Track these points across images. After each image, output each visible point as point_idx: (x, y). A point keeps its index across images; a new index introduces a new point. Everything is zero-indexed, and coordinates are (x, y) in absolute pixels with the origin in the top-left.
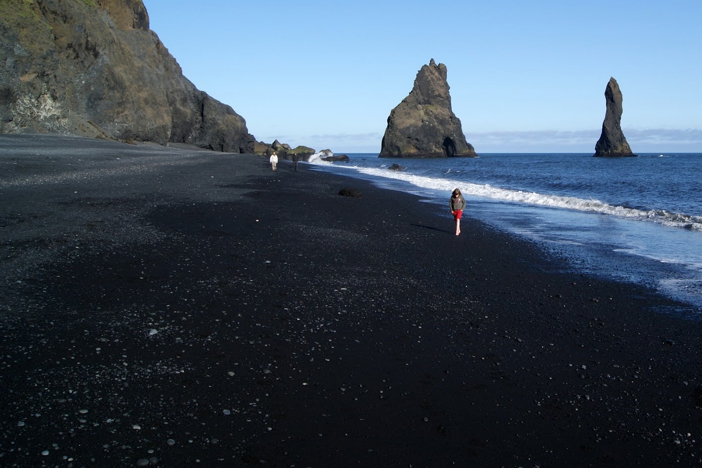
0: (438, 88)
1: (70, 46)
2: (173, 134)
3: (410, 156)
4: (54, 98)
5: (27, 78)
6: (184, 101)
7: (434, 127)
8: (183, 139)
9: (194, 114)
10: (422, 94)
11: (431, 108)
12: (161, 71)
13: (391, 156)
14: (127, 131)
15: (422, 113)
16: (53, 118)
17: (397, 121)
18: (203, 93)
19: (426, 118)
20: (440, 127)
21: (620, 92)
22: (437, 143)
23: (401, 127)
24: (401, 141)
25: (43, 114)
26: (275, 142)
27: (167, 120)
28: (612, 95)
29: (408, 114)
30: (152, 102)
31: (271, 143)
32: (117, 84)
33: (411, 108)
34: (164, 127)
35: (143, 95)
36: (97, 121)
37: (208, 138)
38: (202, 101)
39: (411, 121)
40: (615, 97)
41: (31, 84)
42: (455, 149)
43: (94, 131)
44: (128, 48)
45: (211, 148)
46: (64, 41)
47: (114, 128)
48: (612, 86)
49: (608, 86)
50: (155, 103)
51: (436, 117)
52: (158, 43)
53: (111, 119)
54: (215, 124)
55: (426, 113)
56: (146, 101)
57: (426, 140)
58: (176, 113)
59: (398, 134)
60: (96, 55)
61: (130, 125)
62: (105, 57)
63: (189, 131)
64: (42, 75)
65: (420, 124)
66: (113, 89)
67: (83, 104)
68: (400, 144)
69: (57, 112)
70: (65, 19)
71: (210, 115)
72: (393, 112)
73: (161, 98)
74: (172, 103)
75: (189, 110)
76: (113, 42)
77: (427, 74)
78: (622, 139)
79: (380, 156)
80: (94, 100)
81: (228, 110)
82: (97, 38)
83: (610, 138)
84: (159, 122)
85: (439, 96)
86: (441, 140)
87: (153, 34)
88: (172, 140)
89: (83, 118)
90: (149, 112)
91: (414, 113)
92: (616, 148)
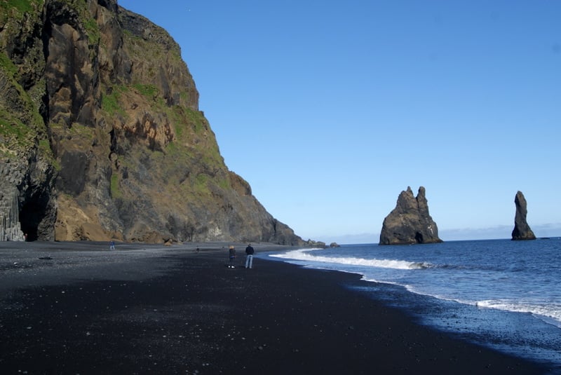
0: (412, 204)
1: (223, 207)
2: (263, 238)
3: (394, 244)
4: (219, 228)
5: (211, 222)
6: (267, 224)
7: (409, 227)
8: (268, 241)
9: (272, 229)
10: (402, 208)
11: (407, 216)
12: (257, 212)
13: (385, 244)
14: (244, 238)
15: (402, 219)
16: (219, 235)
17: (387, 224)
18: (275, 220)
19: (404, 222)
20: (413, 227)
21: (525, 200)
22: (412, 236)
23: (390, 227)
24: (390, 235)
25: (216, 234)
26: (309, 240)
27: (260, 233)
28: (520, 202)
29: (393, 220)
30: (253, 225)
31: (307, 240)
32: (240, 220)
33: (396, 216)
34: (259, 236)
35: (250, 223)
36: (233, 235)
37: (278, 240)
38: (275, 223)
39: (396, 224)
40: (521, 203)
41: (212, 224)
42: (422, 239)
43: (232, 239)
44: (243, 204)
45: (279, 244)
46: (221, 205)
47: (240, 237)
48: (518, 197)
49: (516, 197)
50: (255, 226)
51: (410, 221)
52: (256, 200)
53: (238, 234)
54: (281, 233)
55: (404, 219)
56: (251, 225)
57: (404, 235)
58: (264, 229)
59: (388, 232)
60: (232, 209)
61: (246, 236)
62: (235, 210)
63: (270, 237)
64: (216, 220)
65: (401, 225)
66: (238, 222)
67: (228, 228)
68: (389, 237)
69: (220, 233)
70: (221, 196)
71: (278, 229)
72: (385, 219)
73: (257, 224)
74: (262, 225)
75: (269, 227)
76: (238, 202)
77: (404, 196)
78: (527, 228)
79: (379, 244)
80: (232, 226)
81: (286, 227)
82: (232, 202)
83: (519, 228)
84: (257, 234)
85: (412, 208)
86: (414, 234)
87: (253, 197)
88: (262, 241)
89: (228, 234)
90: (253, 229)
91: (397, 219)
92: (523, 234)
